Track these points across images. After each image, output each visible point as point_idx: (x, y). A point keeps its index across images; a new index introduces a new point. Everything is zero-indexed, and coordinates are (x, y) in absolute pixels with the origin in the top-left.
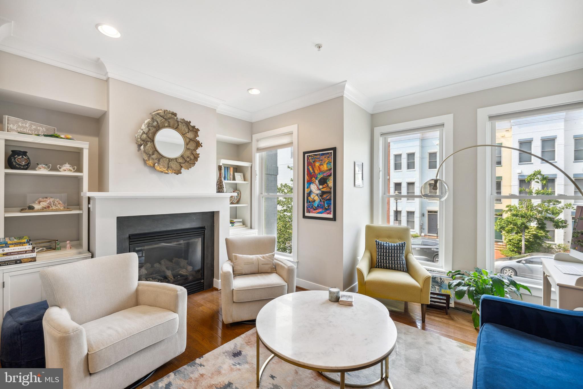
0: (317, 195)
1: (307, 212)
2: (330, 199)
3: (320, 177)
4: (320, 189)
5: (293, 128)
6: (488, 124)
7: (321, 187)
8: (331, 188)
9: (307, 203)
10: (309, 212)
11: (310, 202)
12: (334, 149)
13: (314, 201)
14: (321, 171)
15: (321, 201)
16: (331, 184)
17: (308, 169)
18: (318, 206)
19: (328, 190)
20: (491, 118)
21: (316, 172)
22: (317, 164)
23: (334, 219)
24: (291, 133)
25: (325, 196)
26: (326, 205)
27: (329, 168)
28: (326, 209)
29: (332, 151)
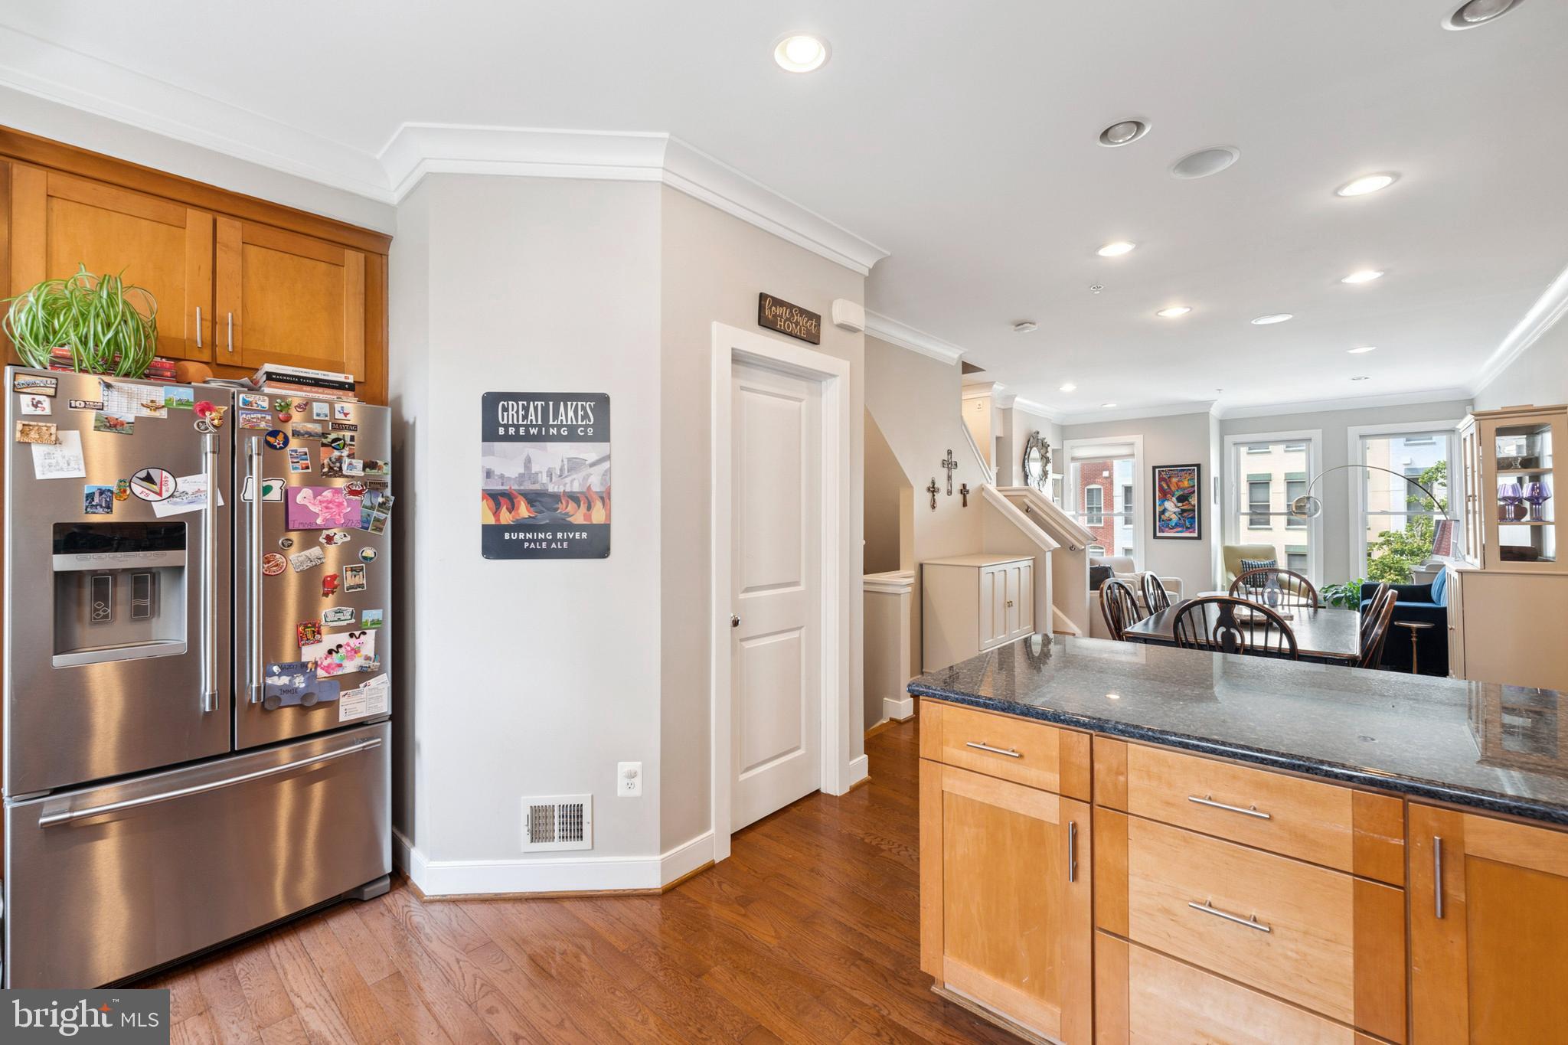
0: (1175, 513)
1: (1160, 532)
2: (1193, 518)
3: (1178, 494)
4: (1178, 507)
5: (1138, 439)
6: (1359, 442)
7: (1180, 504)
8: (1194, 506)
9: (1159, 521)
10: (1161, 531)
11: (1163, 521)
12: (1198, 466)
13: (1170, 520)
14: (1179, 488)
15: (1180, 519)
16: (1194, 501)
17: (1160, 486)
18: (1176, 524)
19: (1191, 507)
20: (1362, 437)
21: (1173, 488)
22: (1174, 480)
23: (1199, 537)
24: (1132, 444)
25: (1185, 514)
26: (1188, 524)
27: (1192, 484)
28: (1189, 528)
29: (1196, 468)
